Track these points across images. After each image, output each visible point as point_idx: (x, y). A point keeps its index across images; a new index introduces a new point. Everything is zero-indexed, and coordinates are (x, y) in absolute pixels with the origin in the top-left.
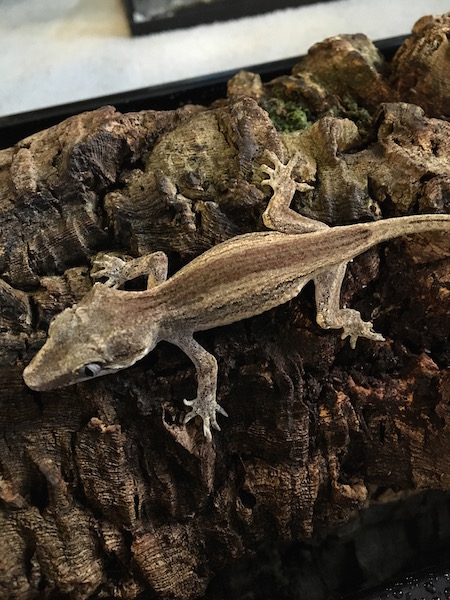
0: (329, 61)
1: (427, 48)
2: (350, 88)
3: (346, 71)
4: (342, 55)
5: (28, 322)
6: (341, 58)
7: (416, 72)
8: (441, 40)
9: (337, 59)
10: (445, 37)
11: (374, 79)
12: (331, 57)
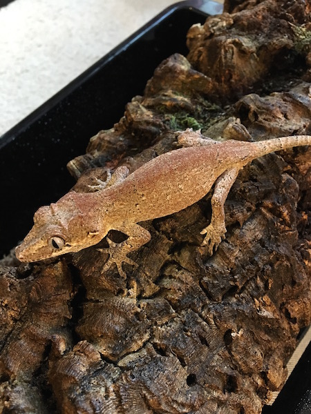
0: (177, 79)
1: (229, 56)
2: (198, 91)
3: (191, 82)
4: (183, 74)
5: (174, 311)
6: (184, 76)
7: (229, 70)
8: (232, 48)
9: (182, 77)
10: (233, 46)
11: (210, 82)
12: (177, 77)
